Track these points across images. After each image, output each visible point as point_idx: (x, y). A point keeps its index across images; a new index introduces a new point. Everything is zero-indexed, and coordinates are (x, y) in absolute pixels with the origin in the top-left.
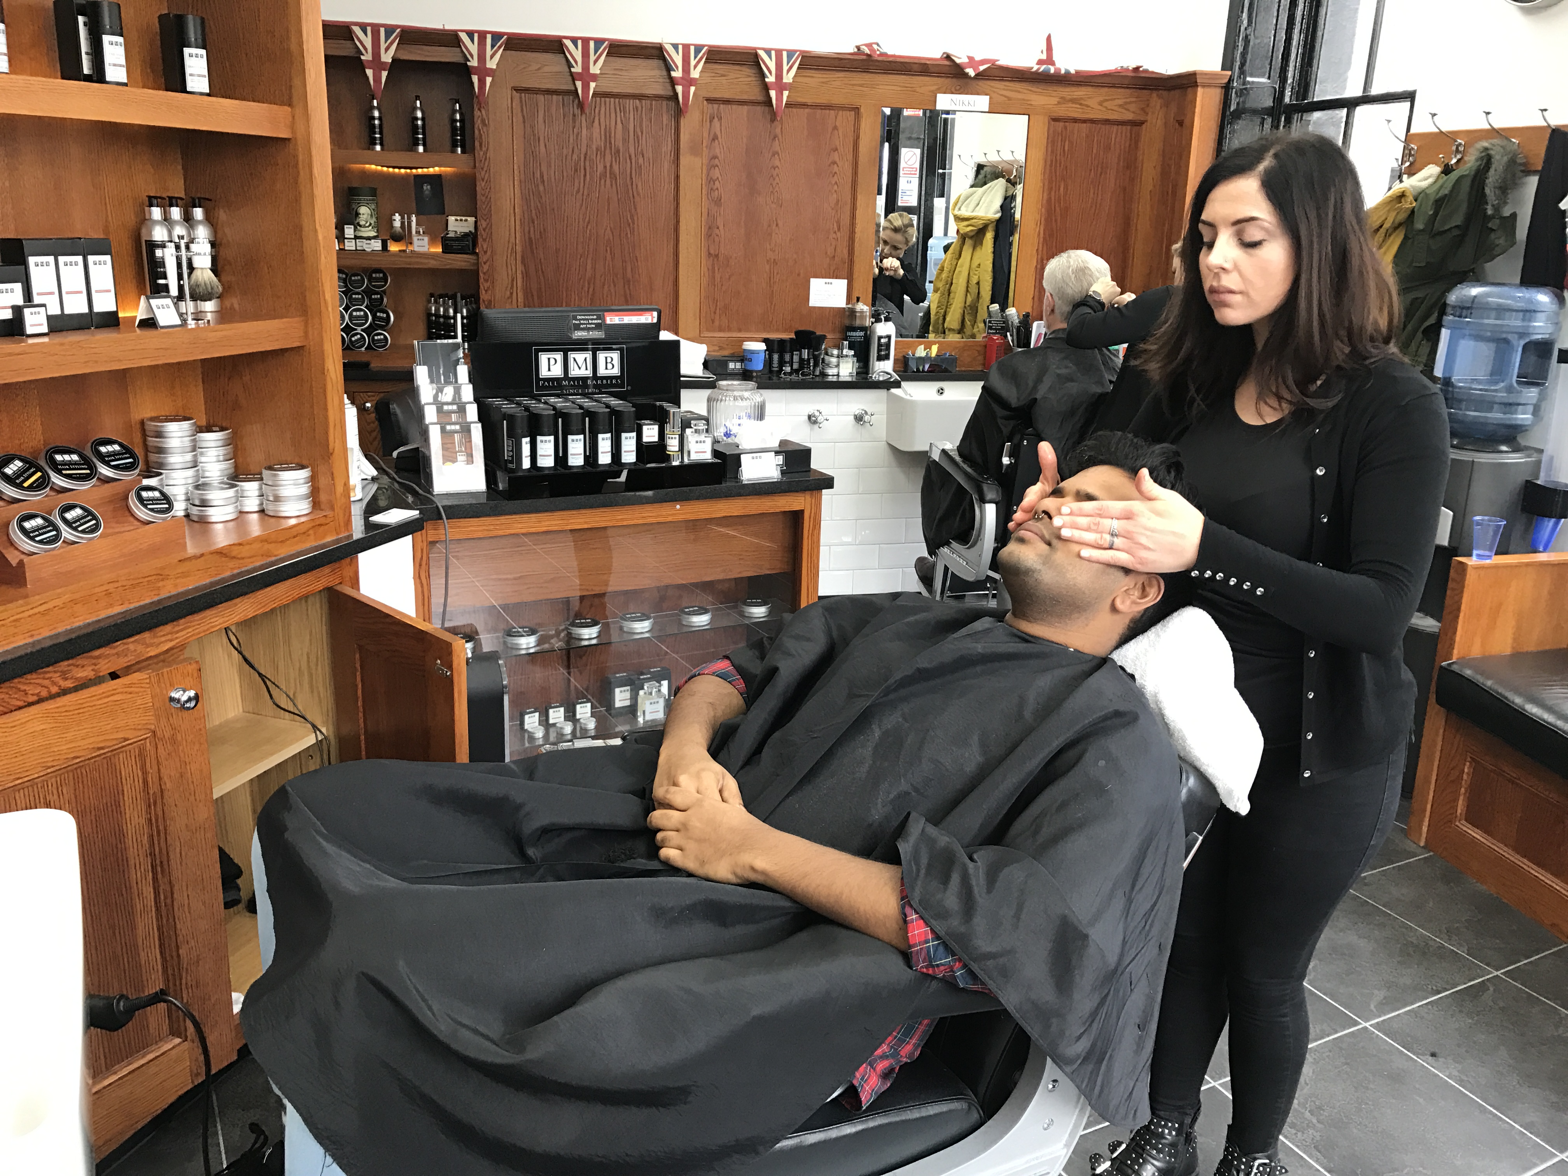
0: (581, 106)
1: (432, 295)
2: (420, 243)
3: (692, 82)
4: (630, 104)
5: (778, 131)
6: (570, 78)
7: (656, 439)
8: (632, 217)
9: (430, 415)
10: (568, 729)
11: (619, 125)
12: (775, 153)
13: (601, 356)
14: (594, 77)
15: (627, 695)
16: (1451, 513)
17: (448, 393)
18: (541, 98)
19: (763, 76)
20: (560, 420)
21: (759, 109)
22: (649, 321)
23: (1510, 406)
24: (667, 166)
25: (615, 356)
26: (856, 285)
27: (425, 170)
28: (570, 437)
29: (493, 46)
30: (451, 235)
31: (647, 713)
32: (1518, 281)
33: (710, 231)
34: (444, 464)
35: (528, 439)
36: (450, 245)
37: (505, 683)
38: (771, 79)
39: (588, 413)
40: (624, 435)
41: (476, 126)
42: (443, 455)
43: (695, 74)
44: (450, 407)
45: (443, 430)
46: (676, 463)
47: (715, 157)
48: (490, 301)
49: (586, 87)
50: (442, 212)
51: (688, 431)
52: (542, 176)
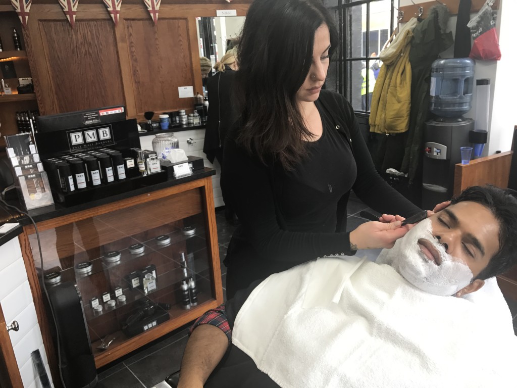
0: (71, 25)
1: (17, 113)
2: (7, 91)
3: (117, 12)
4: (92, 23)
5: (156, 29)
6: (64, 14)
7: (133, 166)
8: (101, 70)
9: (19, 171)
10: (113, 303)
11: (89, 33)
12: (156, 39)
13: (101, 131)
14: (74, 13)
15: (138, 281)
16: (446, 147)
17: (26, 159)
18: (52, 24)
19: (147, 8)
20: (86, 164)
21: (147, 22)
22: (120, 112)
23: (461, 104)
24: (112, 48)
25: (107, 130)
26: (196, 88)
27: (5, 59)
28: (92, 172)
29: (26, 3)
30: (21, 86)
31: (148, 288)
32: (453, 57)
33: (135, 73)
34: (30, 195)
35: (71, 177)
36: (21, 90)
37: (80, 296)
38: (150, 9)
39: (99, 159)
40: (118, 167)
41: (24, 38)
42: (28, 191)
43: (118, 9)
44: (29, 166)
45: (26, 178)
46: (145, 175)
47: (132, 43)
48: (44, 112)
49: (71, 17)
50: (16, 76)
51: (148, 160)
52: (58, 57)
